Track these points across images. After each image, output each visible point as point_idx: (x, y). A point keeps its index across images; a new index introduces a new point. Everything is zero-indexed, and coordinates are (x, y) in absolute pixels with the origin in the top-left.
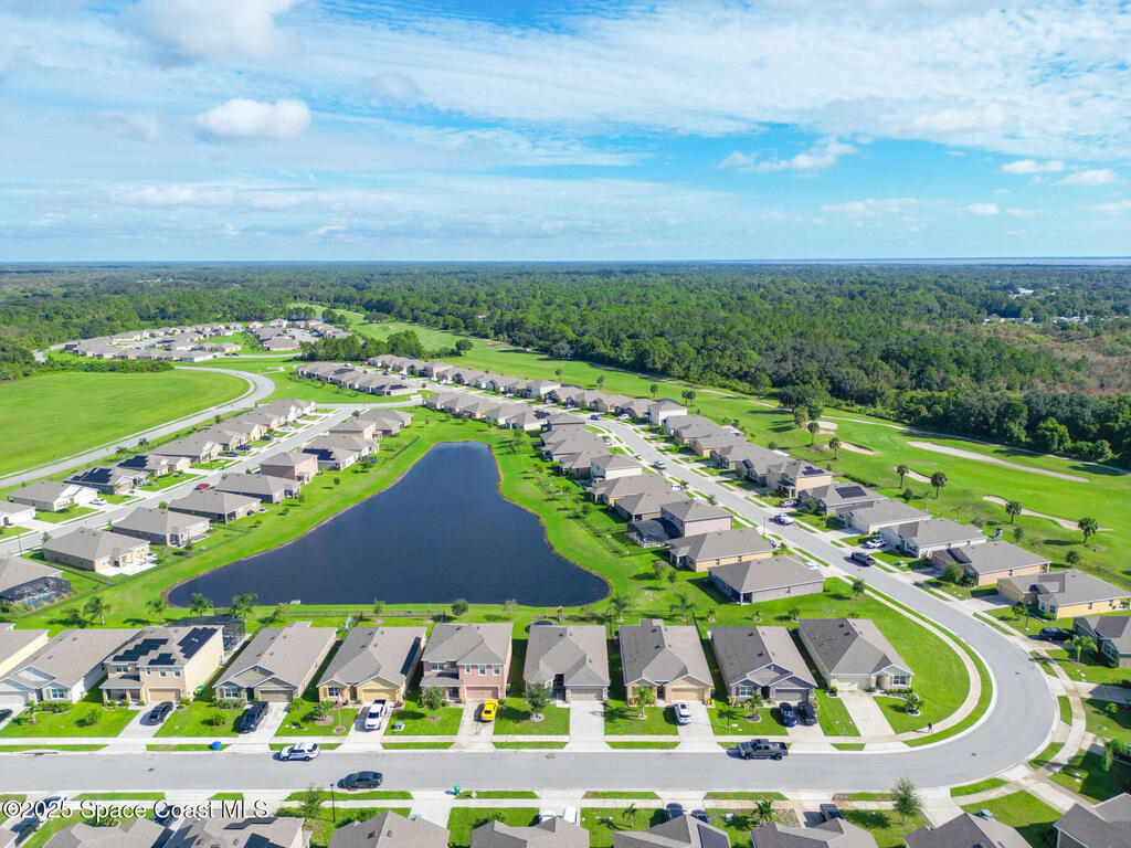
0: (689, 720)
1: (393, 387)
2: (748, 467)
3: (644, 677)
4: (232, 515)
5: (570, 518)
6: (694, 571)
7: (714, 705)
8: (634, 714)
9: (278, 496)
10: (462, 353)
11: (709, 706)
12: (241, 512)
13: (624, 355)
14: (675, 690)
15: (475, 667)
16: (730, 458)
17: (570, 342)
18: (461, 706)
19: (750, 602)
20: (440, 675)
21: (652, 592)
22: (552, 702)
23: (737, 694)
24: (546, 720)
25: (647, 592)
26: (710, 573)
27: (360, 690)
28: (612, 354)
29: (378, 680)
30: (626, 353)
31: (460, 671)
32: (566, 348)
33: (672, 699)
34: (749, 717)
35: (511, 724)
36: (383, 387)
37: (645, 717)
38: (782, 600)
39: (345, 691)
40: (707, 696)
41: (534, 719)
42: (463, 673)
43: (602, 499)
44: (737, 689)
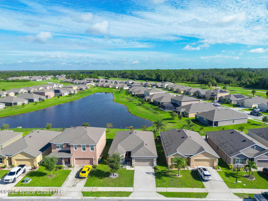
0: (210, 178)
1: (87, 82)
2: (198, 93)
3: (178, 152)
4: (15, 104)
5: (137, 105)
6: (188, 117)
7: (221, 169)
8: (173, 174)
9: (36, 100)
10: (109, 79)
11: (219, 170)
12: (19, 103)
13: (153, 77)
14: (196, 160)
15: (79, 146)
16: (191, 91)
17: (138, 76)
18: (70, 169)
19: (217, 126)
20: (60, 151)
21: (171, 123)
22: (124, 167)
23: (234, 163)
24: (119, 177)
25: (169, 124)
26: (196, 116)
27: (13, 159)
28: (150, 77)
29: (23, 153)
30: (154, 77)
31: (71, 148)
32: (137, 77)
33: (195, 166)
34: (247, 177)
35: (97, 180)
36: (84, 82)
37: (180, 176)
38: (231, 125)
39: (5, 160)
40: (216, 164)
41: (112, 176)
42: (73, 149)
43: (149, 100)
44: (234, 160)
